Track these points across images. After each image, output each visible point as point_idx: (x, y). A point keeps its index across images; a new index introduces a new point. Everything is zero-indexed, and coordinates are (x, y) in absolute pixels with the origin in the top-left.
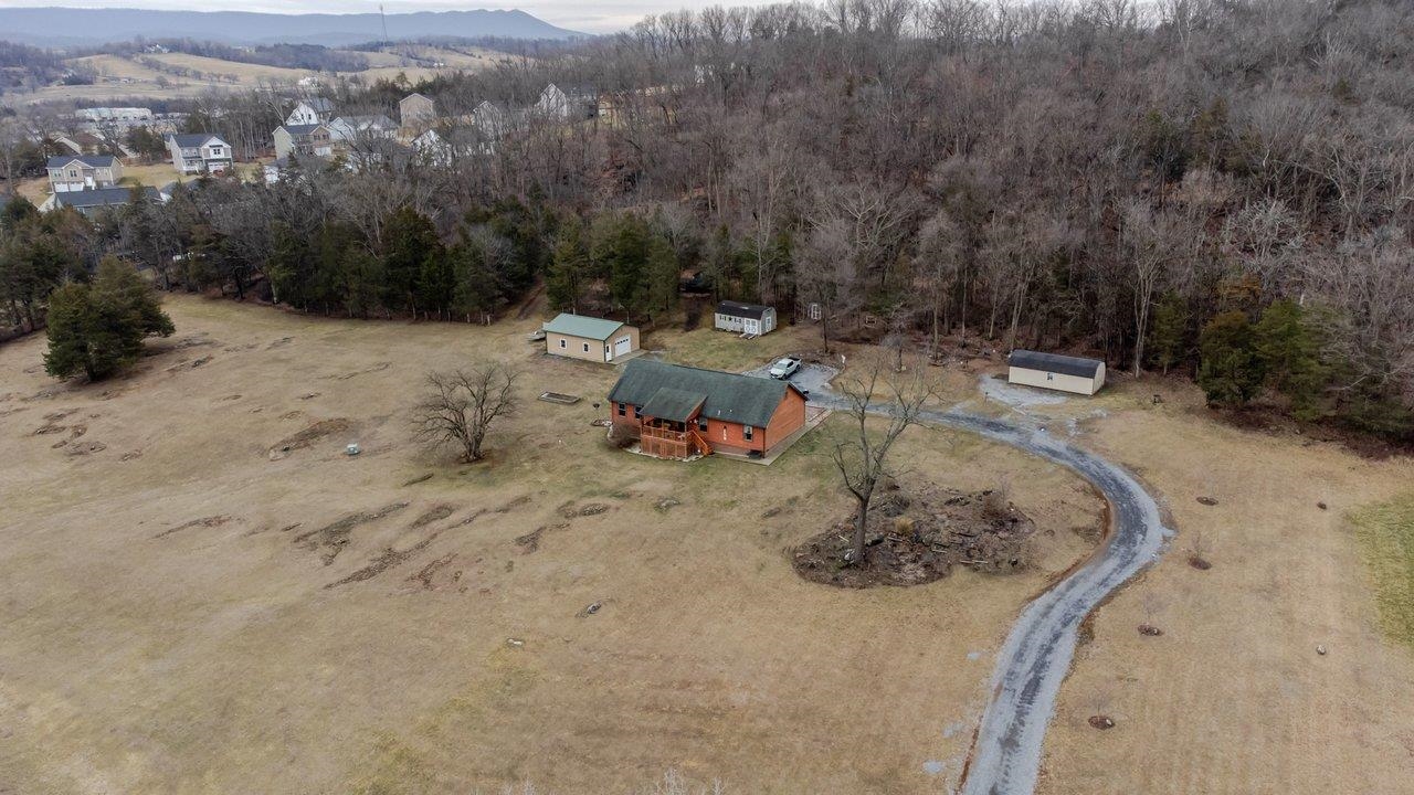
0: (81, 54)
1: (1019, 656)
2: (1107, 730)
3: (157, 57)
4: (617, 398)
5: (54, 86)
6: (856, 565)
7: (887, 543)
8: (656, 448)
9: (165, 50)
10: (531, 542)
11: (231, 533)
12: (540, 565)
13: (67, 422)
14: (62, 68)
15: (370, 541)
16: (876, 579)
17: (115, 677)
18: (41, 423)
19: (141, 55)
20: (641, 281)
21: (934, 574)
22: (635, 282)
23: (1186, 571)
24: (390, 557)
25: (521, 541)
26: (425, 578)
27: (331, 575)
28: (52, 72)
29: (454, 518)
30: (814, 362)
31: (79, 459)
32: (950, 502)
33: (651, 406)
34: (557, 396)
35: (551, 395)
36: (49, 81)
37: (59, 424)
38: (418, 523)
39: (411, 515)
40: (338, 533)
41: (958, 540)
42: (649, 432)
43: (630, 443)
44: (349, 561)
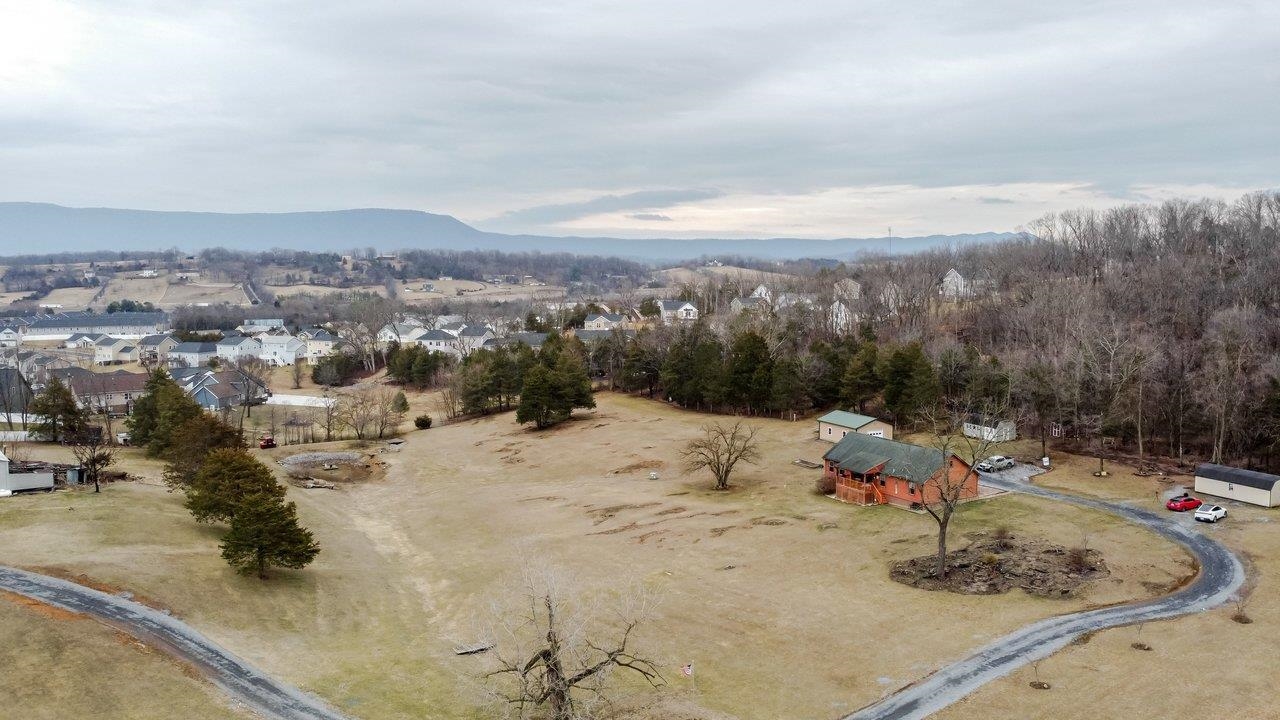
0: (665, 267)
1: (1011, 643)
2: (1042, 690)
3: (712, 269)
4: (828, 457)
5: (641, 288)
6: (937, 577)
7: (973, 568)
8: (845, 496)
9: (720, 264)
10: (719, 532)
11: (555, 504)
12: (718, 543)
13: (514, 447)
14: (649, 277)
15: (625, 517)
16: (946, 588)
17: (459, 552)
18: (501, 447)
19: (703, 268)
20: (905, 391)
21: (993, 589)
22: (900, 392)
23: (1221, 621)
24: (633, 525)
25: (715, 530)
26: (642, 539)
27: (595, 530)
28: (642, 279)
29: (683, 514)
30: (1027, 463)
31: (509, 465)
32: (1048, 551)
33: (844, 463)
34: (806, 462)
35: (802, 461)
36: (639, 285)
37: (510, 448)
38: (660, 514)
39: (659, 509)
40: (610, 512)
41: (1031, 573)
42: (841, 482)
43: (832, 491)
44: (609, 524)
